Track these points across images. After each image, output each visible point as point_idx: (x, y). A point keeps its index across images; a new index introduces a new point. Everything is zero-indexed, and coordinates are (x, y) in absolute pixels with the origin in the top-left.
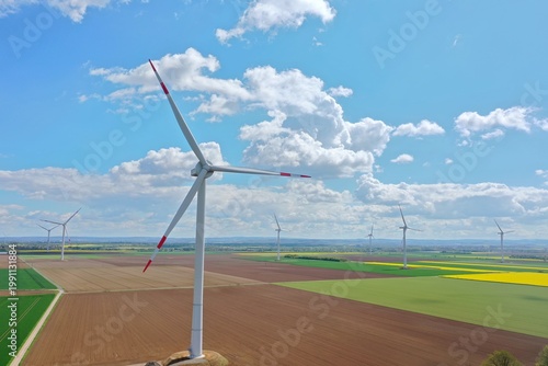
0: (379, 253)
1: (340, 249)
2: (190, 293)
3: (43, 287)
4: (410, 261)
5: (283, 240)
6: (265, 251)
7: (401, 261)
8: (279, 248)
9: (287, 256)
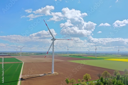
0: (91, 55)
1: (82, 54)
4: (97, 56)
5: (69, 52)
6: (65, 54)
7: (95, 56)
8: (68, 53)
9: (70, 55)
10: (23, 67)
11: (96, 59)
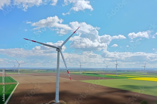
0: (109, 72)
1: (98, 71)
2: (55, 84)
3: (13, 82)
4: (118, 74)
6: (77, 71)
7: (116, 74)
8: (81, 70)
9: (83, 73)
11: (117, 78)
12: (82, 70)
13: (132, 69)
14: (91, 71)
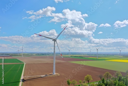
0: (92, 55)
1: (83, 54)
3: (21, 62)
4: (99, 57)
6: (66, 55)
7: (96, 57)
9: (71, 56)
10: (25, 68)
11: (97, 60)
12: (70, 54)
13: (112, 53)
14: (78, 55)
